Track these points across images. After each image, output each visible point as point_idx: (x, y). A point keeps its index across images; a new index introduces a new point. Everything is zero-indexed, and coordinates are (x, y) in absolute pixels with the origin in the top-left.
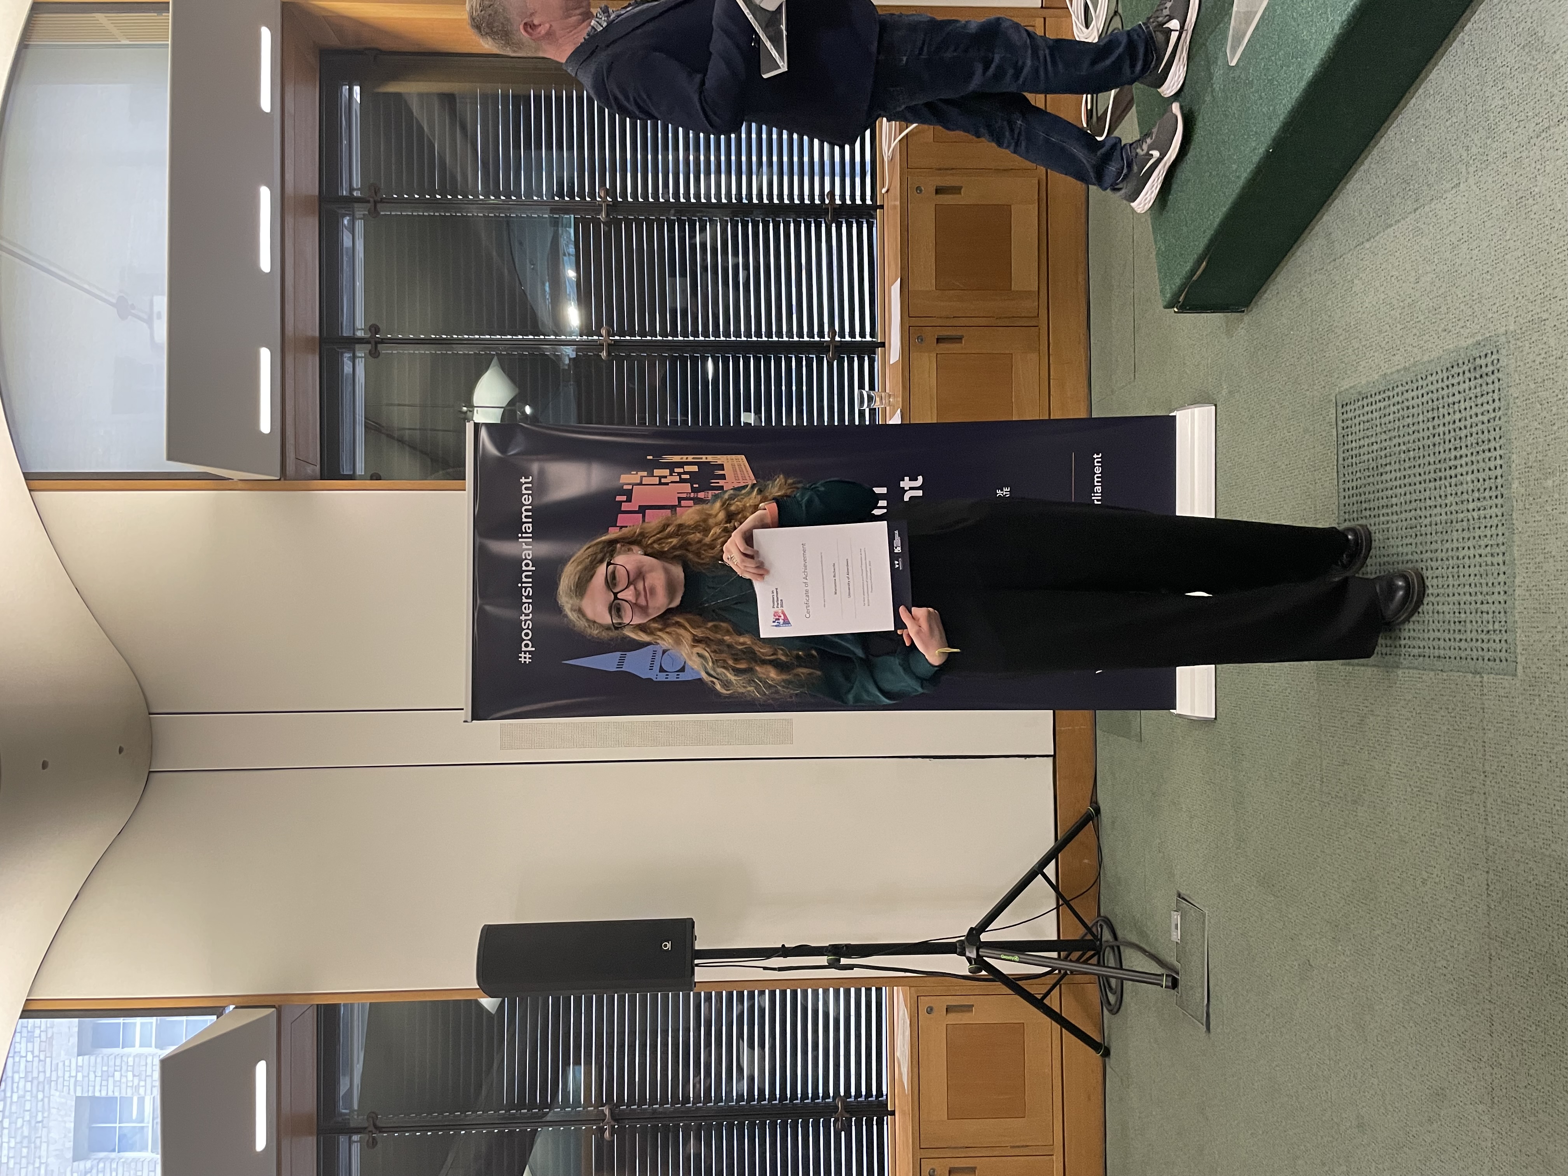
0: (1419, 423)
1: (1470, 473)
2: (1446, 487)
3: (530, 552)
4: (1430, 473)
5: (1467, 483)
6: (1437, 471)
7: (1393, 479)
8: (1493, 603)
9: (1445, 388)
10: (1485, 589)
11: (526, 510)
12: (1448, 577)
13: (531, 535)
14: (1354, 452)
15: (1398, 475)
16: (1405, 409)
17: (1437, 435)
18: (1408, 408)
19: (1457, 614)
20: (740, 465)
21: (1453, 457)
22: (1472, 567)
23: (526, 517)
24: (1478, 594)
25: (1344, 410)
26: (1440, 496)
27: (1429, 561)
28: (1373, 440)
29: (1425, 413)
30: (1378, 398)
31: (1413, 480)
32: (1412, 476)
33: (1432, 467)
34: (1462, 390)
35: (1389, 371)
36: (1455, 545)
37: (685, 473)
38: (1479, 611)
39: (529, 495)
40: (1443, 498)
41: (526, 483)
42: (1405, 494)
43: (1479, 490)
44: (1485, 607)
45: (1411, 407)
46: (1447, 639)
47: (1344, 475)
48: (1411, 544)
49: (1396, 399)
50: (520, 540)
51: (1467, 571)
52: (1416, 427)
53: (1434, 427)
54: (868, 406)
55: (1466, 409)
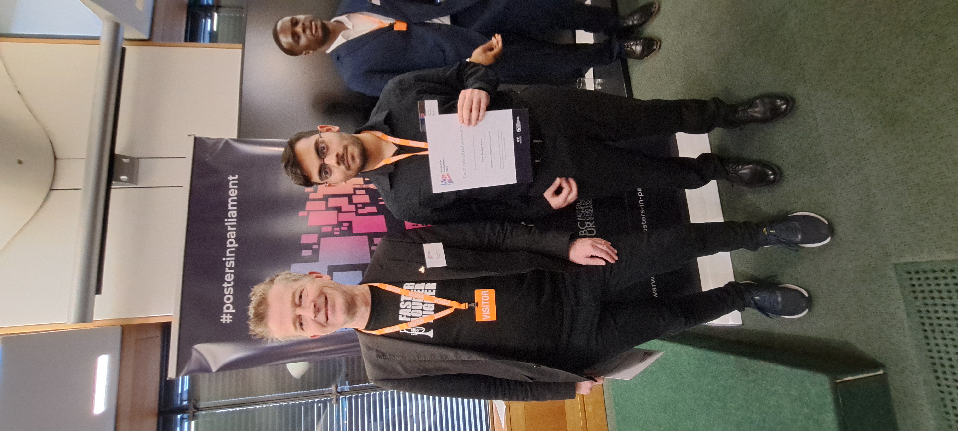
11: (233, 201)
13: (235, 220)
23: (232, 206)
39: (235, 189)
41: (233, 180)
50: (226, 224)
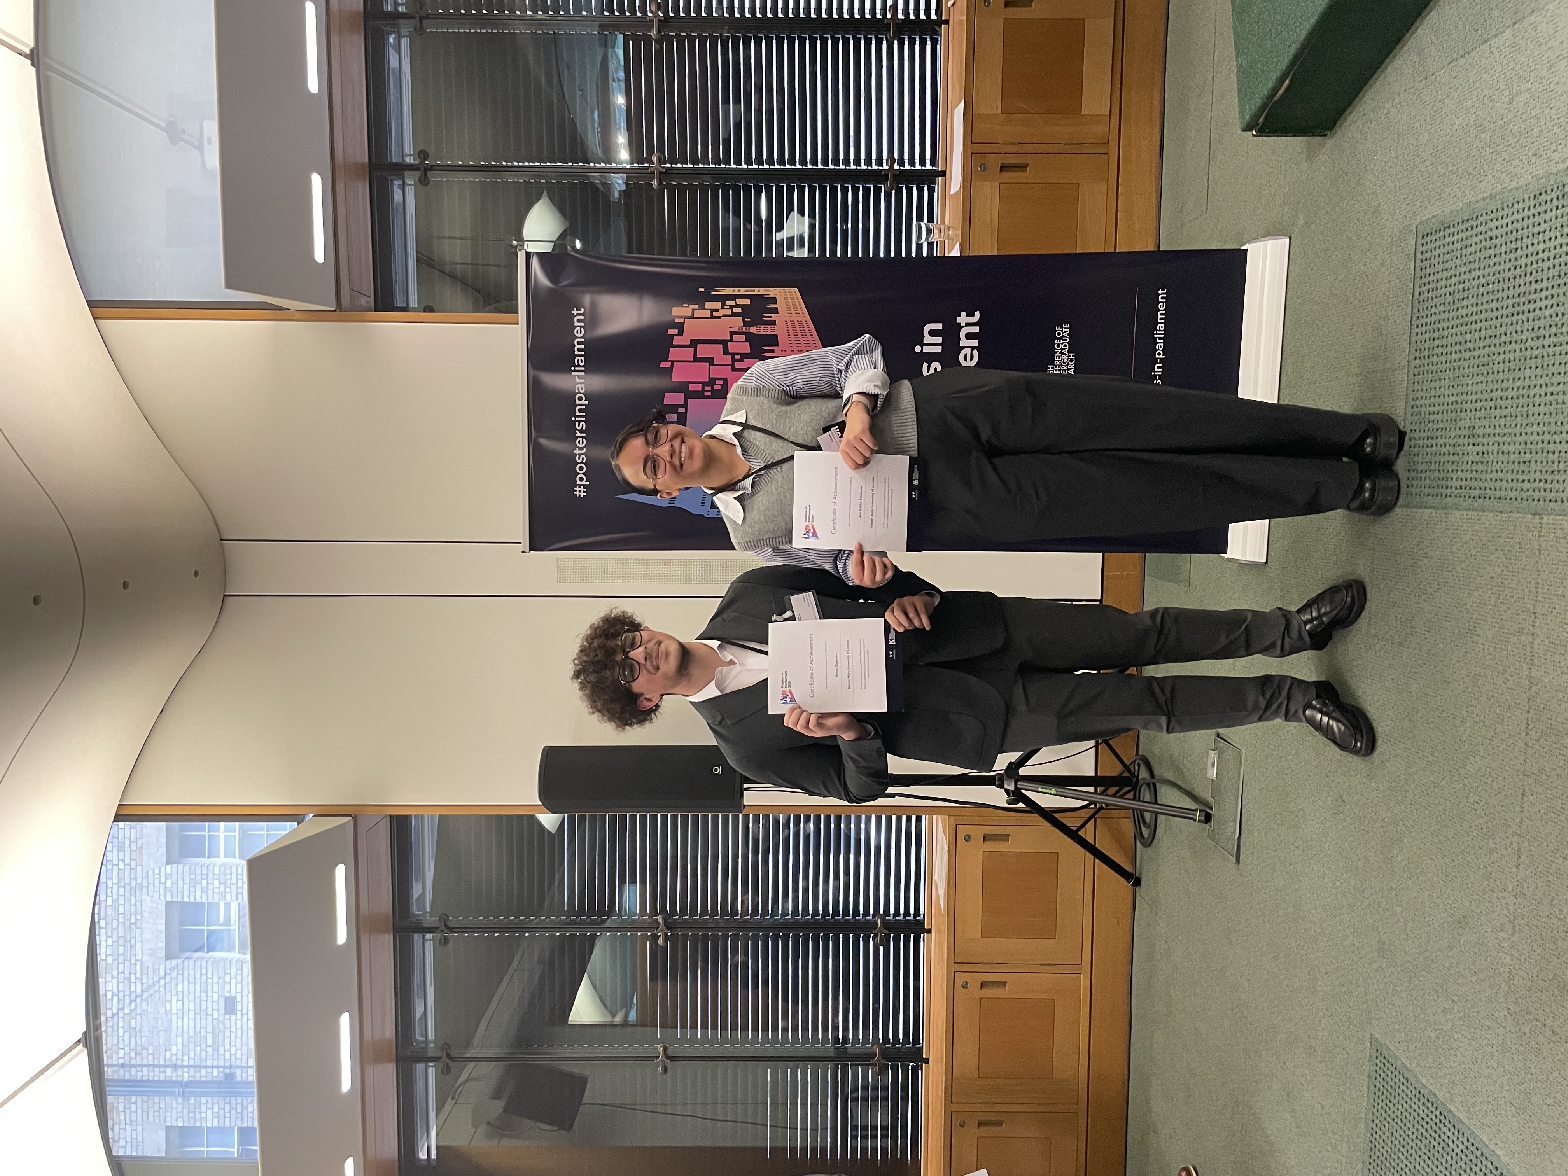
0: (1501, 254)
1: (1549, 307)
2: (1523, 322)
3: (583, 386)
4: (1507, 307)
5: (1545, 318)
6: (1516, 305)
7: (1469, 315)
8: (1560, 443)
9: (1531, 217)
10: (1553, 428)
11: (579, 343)
12: (1516, 416)
13: (583, 369)
14: (1430, 287)
15: (1475, 309)
16: (1488, 239)
17: (1518, 267)
18: (1491, 238)
19: (1522, 454)
20: (792, 298)
21: (1533, 291)
22: (1542, 405)
23: (579, 350)
24: (1546, 433)
25: (1424, 241)
26: (1516, 332)
27: (1499, 400)
28: (1452, 272)
29: (1508, 244)
30: (1461, 227)
31: (1489, 315)
32: (1489, 311)
33: (1511, 302)
34: (1548, 219)
35: (1474, 199)
36: (1527, 382)
37: (737, 306)
38: (1545, 451)
39: (581, 327)
40: (1519, 333)
41: (578, 315)
42: (1480, 330)
43: (1556, 325)
44: (1551, 447)
45: (1494, 237)
46: (1510, 481)
47: (1419, 311)
48: (1482, 383)
49: (1479, 229)
50: (573, 373)
51: (1536, 410)
52: (1497, 260)
53: (1516, 259)
54: (927, 238)
55: (1550, 239)
